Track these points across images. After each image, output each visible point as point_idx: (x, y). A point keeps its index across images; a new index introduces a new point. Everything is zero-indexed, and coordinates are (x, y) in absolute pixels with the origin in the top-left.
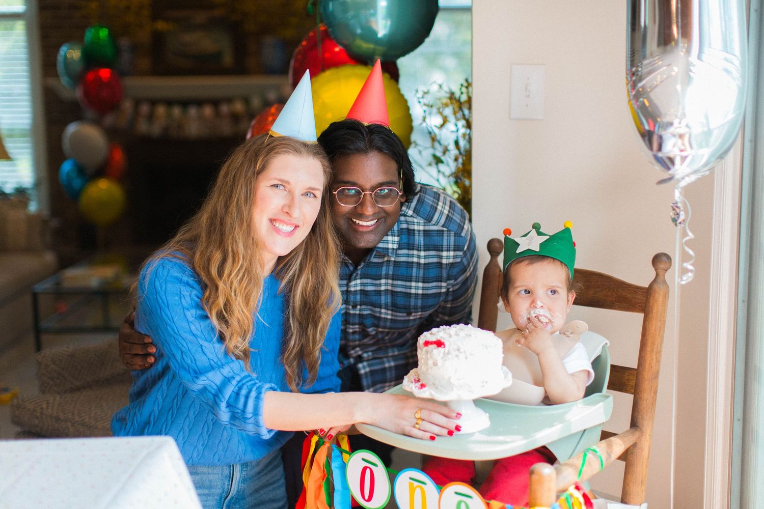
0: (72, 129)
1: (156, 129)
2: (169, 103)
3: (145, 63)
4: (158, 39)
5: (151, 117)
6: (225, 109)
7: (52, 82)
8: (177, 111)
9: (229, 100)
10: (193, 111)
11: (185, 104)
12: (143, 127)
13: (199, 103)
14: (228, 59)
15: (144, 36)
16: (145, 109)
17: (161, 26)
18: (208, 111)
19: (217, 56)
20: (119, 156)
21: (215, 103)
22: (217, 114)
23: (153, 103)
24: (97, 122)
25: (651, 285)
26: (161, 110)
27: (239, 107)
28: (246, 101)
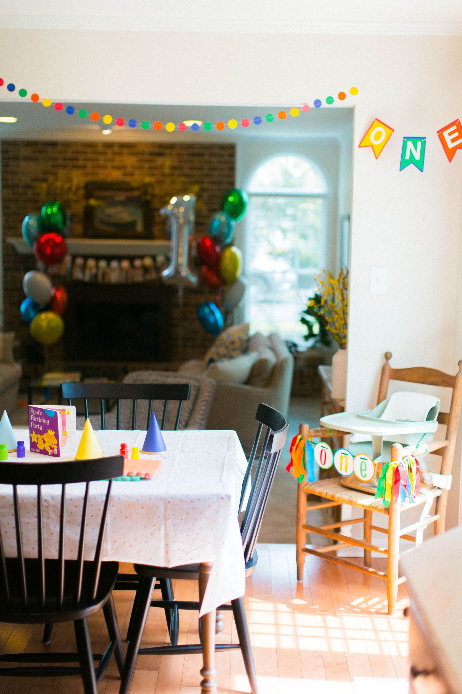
0: (27, 276)
1: (87, 277)
2: (98, 258)
3: (79, 228)
4: (89, 212)
5: (84, 268)
6: (138, 263)
7: (12, 241)
8: (103, 264)
9: (142, 257)
10: (114, 264)
11: (109, 259)
12: (78, 275)
13: (120, 258)
14: (140, 227)
15: (79, 208)
16: (80, 261)
17: (93, 202)
18: (125, 264)
19: (133, 224)
20: (61, 296)
21: (131, 259)
22: (132, 265)
23: (86, 258)
24: (45, 272)
25: (457, 375)
26: (91, 263)
27: (148, 262)
28: (154, 258)
